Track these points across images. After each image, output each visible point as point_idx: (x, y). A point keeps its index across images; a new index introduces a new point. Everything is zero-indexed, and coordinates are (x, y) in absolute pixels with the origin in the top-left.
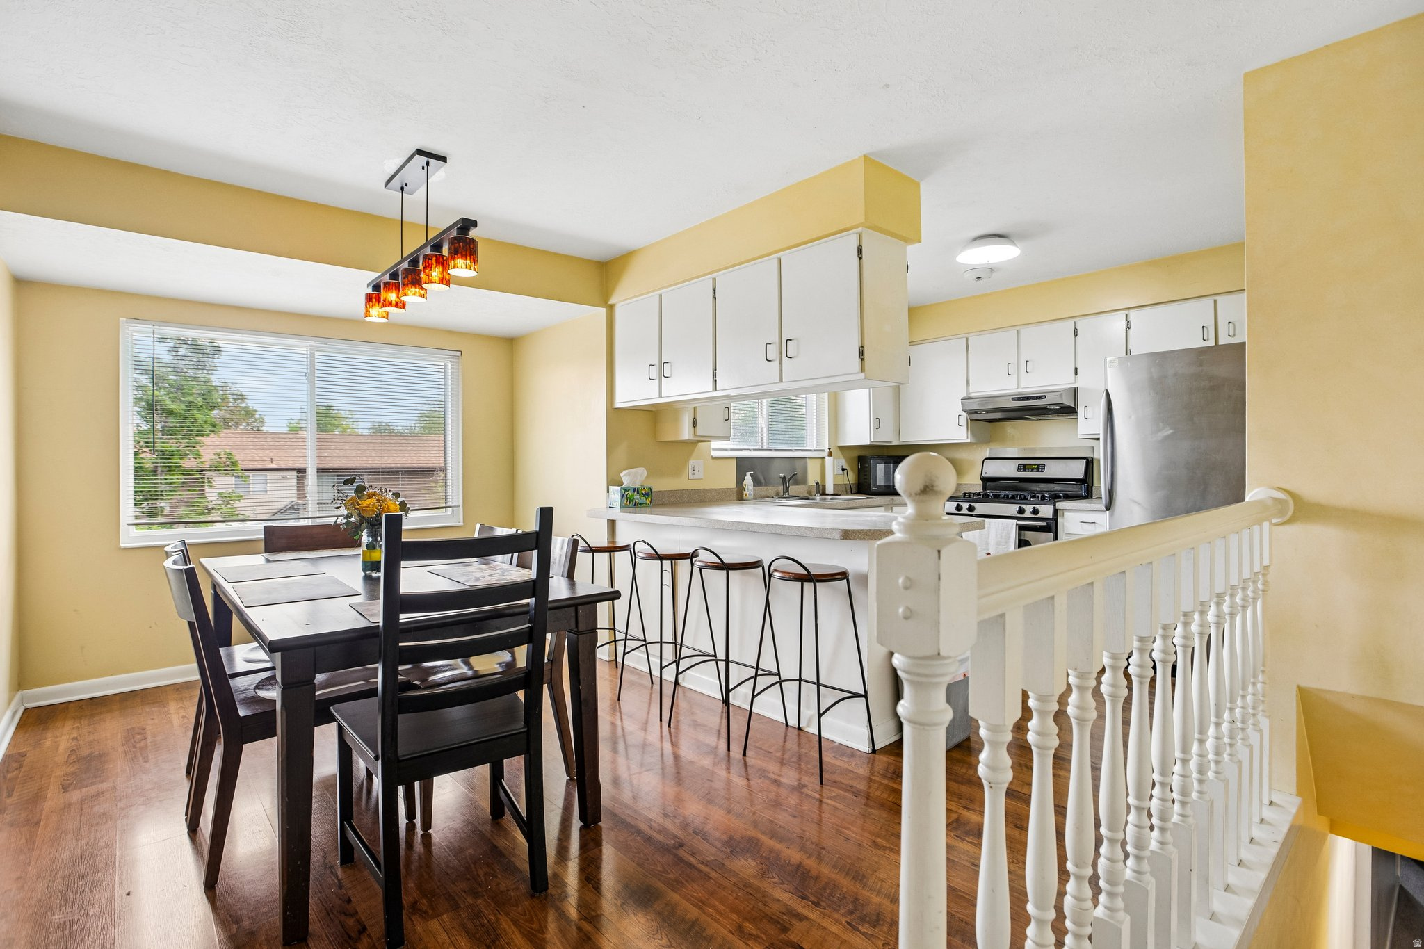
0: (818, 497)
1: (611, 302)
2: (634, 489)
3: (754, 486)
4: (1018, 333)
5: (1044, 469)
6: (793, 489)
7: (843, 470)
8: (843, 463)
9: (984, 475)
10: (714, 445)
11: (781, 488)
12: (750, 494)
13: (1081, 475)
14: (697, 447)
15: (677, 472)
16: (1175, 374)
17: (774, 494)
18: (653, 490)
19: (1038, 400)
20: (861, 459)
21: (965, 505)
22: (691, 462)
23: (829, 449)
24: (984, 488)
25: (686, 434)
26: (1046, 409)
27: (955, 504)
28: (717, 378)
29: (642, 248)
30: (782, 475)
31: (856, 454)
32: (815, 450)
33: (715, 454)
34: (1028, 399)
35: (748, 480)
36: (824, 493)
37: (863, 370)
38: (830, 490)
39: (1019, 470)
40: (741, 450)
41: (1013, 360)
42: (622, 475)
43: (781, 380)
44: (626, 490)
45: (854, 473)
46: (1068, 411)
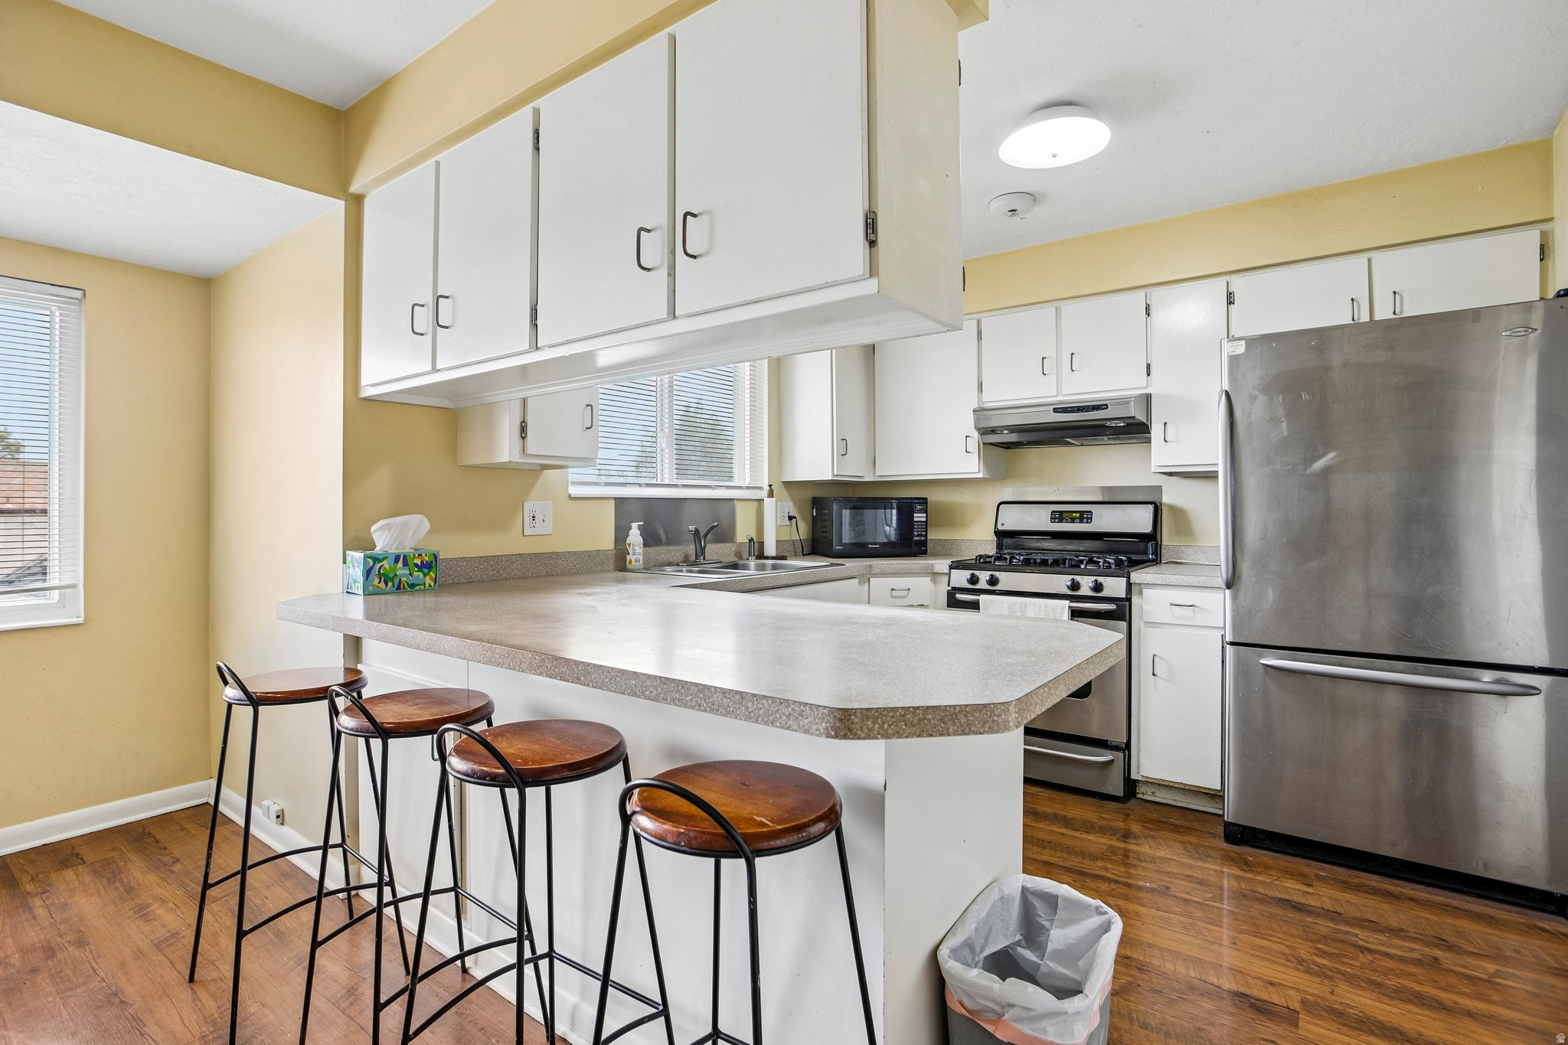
0: (753, 563)
1: (355, 188)
2: (397, 559)
3: (645, 545)
4: (1057, 311)
5: (1091, 519)
6: (713, 550)
7: (791, 518)
8: (790, 507)
9: (1000, 528)
10: (573, 474)
11: (691, 549)
12: (637, 561)
13: (1147, 528)
14: (541, 479)
15: (500, 523)
16: (1345, 365)
17: (682, 559)
18: (441, 556)
19: (1096, 412)
20: (817, 503)
21: (984, 576)
22: (529, 505)
23: (770, 486)
24: (1000, 546)
25: (506, 450)
26: (1104, 426)
27: (967, 574)
28: (538, 322)
29: (405, 70)
30: (692, 528)
31: (810, 494)
32: (748, 488)
33: (575, 491)
34: (1079, 409)
35: (635, 536)
36: (761, 556)
37: (873, 270)
38: (770, 549)
39: (1053, 519)
40: (624, 485)
41: (1050, 352)
42: (373, 529)
43: (673, 314)
44: (376, 559)
45: (806, 522)
46: (1136, 430)
